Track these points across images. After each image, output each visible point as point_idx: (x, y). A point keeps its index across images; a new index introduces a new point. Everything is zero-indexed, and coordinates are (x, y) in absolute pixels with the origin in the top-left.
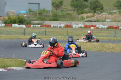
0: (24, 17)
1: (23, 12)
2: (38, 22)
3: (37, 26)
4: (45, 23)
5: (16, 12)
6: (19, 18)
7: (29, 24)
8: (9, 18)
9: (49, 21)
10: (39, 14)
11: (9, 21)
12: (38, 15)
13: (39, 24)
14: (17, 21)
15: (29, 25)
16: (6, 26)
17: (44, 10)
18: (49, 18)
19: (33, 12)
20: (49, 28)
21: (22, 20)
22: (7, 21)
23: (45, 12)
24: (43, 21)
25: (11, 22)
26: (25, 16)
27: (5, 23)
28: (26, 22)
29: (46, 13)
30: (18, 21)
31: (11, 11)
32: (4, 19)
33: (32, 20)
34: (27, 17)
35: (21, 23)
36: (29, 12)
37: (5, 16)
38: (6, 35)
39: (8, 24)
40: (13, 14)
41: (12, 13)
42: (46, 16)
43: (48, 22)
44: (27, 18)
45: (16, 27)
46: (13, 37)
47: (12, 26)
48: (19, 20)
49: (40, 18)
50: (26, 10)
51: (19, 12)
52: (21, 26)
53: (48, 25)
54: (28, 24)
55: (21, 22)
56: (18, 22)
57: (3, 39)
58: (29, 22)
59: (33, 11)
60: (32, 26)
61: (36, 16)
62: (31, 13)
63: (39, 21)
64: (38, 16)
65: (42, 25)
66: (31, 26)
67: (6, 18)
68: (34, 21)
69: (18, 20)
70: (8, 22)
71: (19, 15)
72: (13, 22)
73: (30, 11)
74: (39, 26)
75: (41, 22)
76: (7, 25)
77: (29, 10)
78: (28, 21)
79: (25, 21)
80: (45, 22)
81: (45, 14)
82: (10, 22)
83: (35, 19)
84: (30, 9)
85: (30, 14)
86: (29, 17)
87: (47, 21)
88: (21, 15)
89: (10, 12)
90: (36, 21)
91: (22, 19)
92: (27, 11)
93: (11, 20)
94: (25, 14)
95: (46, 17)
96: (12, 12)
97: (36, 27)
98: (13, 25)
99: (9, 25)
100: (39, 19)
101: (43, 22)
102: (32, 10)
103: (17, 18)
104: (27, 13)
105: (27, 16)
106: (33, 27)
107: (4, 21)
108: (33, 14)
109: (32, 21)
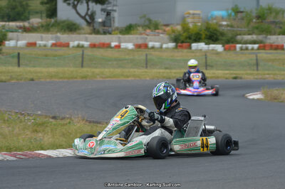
0: (222, 25)
1: (219, 14)
2: (254, 37)
3: (250, 46)
4: (270, 39)
5: (201, 16)
6: (208, 29)
7: (232, 43)
8: (186, 29)
9: (279, 35)
10: (258, 17)
11: (185, 34)
12: (254, 20)
13: (254, 42)
14: (203, 36)
15: (231, 45)
16: (176, 47)
17: (270, 10)
18: (281, 28)
19: (243, 14)
20: (279, 51)
21: (216, 34)
22: (180, 35)
23: (271, 13)
24: (264, 36)
25: (190, 38)
26: (224, 23)
27: (176, 40)
28: (224, 38)
29: (273, 14)
30: (206, 35)
31: (191, 12)
32: (173, 31)
33: (239, 32)
34: (228, 26)
35: (213, 40)
36: (233, 14)
37: (178, 24)
38: (166, 68)
39: (183, 42)
40: (196, 20)
41: (193, 18)
42: (274, 23)
43: (277, 38)
44: (229, 28)
45: (201, 50)
46: (175, 73)
47: (190, 47)
48: (208, 34)
49: (257, 28)
50: (227, 10)
51: (210, 15)
52: (212, 46)
53: (276, 44)
54: (229, 42)
55: (212, 37)
56: (205, 38)
57: (148, 79)
58: (232, 38)
59: (242, 12)
60: (238, 46)
61: (249, 24)
62: (239, 15)
63: (256, 34)
64: (255, 22)
65: (262, 45)
66: (235, 47)
67: (179, 28)
68: (244, 34)
69: (206, 32)
70: (182, 38)
71: (210, 22)
72: (193, 38)
73: (237, 11)
74: (256, 46)
75: (260, 37)
76: (179, 44)
77: (233, 9)
78: (230, 35)
79: (222, 34)
80: (269, 37)
81: (271, 19)
82: (186, 38)
83: (246, 29)
84: (236, 5)
85: (235, 19)
86: (232, 26)
87: (274, 34)
88: (215, 21)
89: (189, 14)
90: (249, 34)
91: (216, 30)
92: (230, 11)
93: (189, 32)
94: (223, 19)
95: (273, 26)
96: (193, 14)
97: (247, 49)
98: (194, 45)
99: (184, 44)
100: (256, 31)
101: (266, 37)
102: (242, 10)
103: (204, 28)
104: (229, 15)
105: (229, 23)
106: (241, 49)
107: (173, 36)
108: (242, 19)
109: (240, 35)
